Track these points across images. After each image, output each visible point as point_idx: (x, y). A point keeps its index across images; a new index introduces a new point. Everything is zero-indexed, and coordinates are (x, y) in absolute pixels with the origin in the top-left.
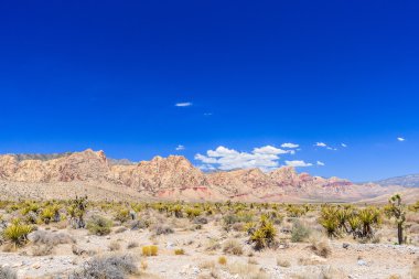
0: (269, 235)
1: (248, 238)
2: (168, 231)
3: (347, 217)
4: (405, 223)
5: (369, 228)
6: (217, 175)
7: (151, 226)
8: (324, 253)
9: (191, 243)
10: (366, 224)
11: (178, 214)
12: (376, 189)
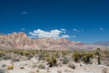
0: (55, 61)
1: (47, 63)
2: (18, 60)
3: (82, 55)
4: (101, 57)
5: (89, 59)
6: (37, 40)
7: (12, 58)
8: (74, 68)
9: (26, 65)
10: (88, 58)
11: (22, 54)
12: (93, 46)
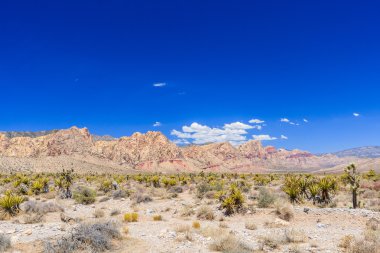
0: (238, 201)
1: (219, 205)
2: (147, 200)
3: (307, 185)
4: (359, 190)
5: (327, 195)
6: (191, 149)
7: (132, 195)
8: (287, 217)
9: (168, 210)
10: (325, 191)
11: (156, 184)
12: (334, 159)
